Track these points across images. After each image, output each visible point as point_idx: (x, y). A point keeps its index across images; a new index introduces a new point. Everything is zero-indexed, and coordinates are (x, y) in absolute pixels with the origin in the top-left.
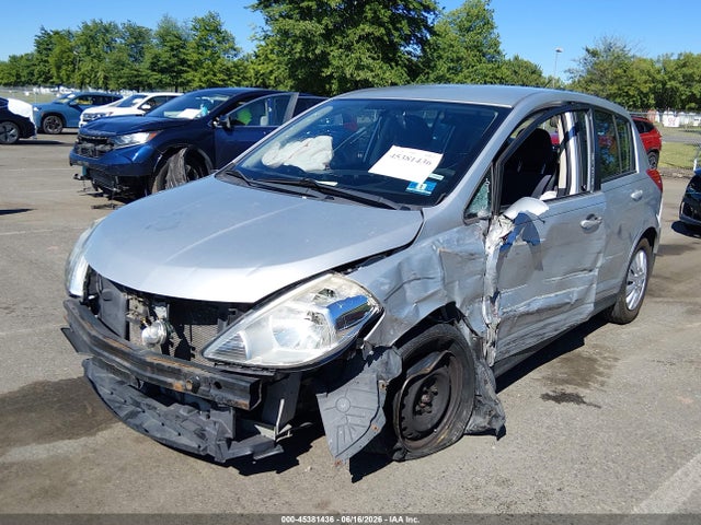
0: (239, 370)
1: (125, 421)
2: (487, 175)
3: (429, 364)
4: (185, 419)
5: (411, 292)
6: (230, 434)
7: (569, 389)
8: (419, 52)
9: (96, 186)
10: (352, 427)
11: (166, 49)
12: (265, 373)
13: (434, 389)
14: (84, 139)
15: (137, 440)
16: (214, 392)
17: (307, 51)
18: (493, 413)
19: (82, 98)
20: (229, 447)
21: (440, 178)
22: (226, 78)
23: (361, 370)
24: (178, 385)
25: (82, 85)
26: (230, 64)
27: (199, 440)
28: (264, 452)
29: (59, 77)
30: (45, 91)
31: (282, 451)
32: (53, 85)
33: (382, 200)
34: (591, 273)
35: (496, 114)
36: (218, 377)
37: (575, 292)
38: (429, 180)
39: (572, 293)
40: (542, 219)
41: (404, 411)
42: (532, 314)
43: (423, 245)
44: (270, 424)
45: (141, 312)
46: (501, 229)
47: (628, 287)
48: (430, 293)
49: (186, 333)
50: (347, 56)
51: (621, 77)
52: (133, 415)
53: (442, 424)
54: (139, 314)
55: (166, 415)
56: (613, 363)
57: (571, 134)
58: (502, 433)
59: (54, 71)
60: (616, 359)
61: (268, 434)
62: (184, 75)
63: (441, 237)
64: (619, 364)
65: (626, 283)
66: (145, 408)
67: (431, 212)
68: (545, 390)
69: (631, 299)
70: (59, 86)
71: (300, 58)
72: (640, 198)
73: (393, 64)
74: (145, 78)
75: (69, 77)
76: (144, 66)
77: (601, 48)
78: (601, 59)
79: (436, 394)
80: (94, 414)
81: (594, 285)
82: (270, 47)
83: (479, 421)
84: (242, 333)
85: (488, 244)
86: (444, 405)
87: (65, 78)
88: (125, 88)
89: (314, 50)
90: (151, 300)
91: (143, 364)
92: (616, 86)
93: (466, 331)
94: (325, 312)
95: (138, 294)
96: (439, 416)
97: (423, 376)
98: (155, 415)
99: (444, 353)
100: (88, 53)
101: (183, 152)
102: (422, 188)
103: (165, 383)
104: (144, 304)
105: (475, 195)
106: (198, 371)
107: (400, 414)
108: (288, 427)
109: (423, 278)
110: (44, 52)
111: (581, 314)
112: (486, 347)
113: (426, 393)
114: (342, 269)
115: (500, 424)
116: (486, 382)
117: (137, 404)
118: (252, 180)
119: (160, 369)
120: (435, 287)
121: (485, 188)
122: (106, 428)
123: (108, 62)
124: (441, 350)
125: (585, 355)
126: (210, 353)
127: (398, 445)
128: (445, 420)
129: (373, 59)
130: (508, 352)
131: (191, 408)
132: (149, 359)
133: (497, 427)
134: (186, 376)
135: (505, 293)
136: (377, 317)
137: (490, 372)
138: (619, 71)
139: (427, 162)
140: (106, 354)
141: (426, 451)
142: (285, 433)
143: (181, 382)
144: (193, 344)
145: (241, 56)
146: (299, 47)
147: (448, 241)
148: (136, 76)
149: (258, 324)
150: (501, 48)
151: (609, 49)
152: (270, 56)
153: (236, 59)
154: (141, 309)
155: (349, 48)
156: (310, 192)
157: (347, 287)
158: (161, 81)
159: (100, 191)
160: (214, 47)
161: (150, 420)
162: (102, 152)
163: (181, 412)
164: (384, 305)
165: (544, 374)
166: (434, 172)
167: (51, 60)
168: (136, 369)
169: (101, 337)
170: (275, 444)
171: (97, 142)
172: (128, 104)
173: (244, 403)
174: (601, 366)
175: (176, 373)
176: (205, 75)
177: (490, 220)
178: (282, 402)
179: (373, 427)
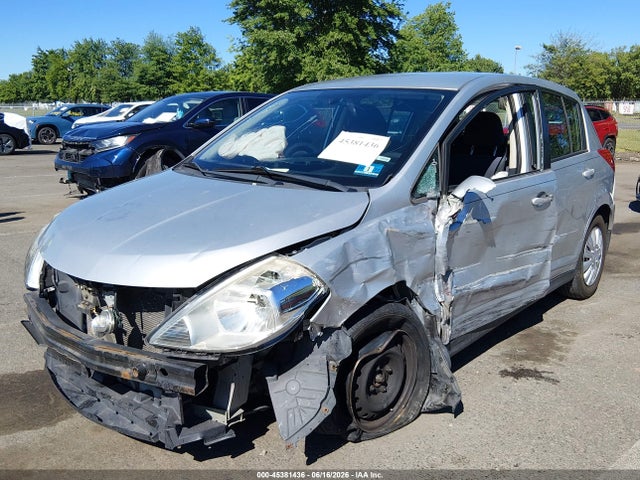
0: (183, 356)
1: (80, 410)
2: (434, 155)
3: (381, 344)
4: (139, 407)
5: (358, 272)
6: (179, 421)
7: (528, 365)
8: (386, 55)
9: (81, 189)
10: (301, 409)
11: (153, 62)
12: (211, 358)
13: (388, 368)
14: (67, 145)
15: (95, 429)
16: (160, 378)
17: (281, 58)
18: (449, 391)
19: (73, 110)
20: (179, 433)
21: (387, 159)
22: (209, 87)
23: (310, 351)
24: (127, 373)
25: (76, 99)
26: (212, 75)
27: (150, 427)
28: (215, 437)
29: (55, 93)
30: (43, 106)
31: (234, 435)
32: (50, 100)
33: (329, 183)
34: (546, 250)
35: (443, 97)
36: (164, 363)
37: (530, 269)
38: (376, 162)
39: (527, 270)
40: (491, 197)
41: (357, 391)
42: (486, 291)
43: (370, 225)
44: (221, 409)
45: (91, 301)
46: (450, 208)
47: (585, 263)
48: (377, 272)
49: (138, 321)
50: (318, 62)
51: (577, 70)
52: (89, 404)
53: (399, 403)
54: (90, 304)
55: (120, 403)
56: (572, 338)
57: (519, 115)
58: (459, 410)
59: (50, 87)
60: (575, 334)
61: (219, 418)
62: (171, 86)
63: (388, 217)
64: (578, 338)
65: (582, 259)
66: (100, 397)
67: (377, 193)
68: (503, 367)
69: (589, 275)
70: (55, 101)
71: (275, 65)
72: (592, 176)
73: (362, 67)
74: (134, 90)
75: (64, 92)
76: (132, 80)
77: (557, 44)
78: (558, 54)
79: (391, 373)
80: (57, 404)
81: (549, 262)
82: (247, 57)
83: (435, 399)
84: (186, 319)
85: (437, 223)
86: (399, 384)
87: (60, 93)
88: (116, 100)
89: (287, 57)
90: (100, 289)
91: (92, 353)
92: (573, 79)
93: (419, 310)
94: (269, 294)
95: (88, 284)
96: (395, 395)
97: (375, 355)
98: (110, 402)
99: (396, 332)
100: (81, 70)
101: (160, 152)
102: (369, 171)
103: (113, 371)
104: (94, 294)
105: (422, 175)
106: (144, 359)
107: (353, 394)
108: (241, 411)
109: (370, 258)
110: (42, 70)
111: (536, 290)
112: (440, 325)
113: (380, 372)
114: (286, 251)
115: (457, 401)
116: (441, 360)
117: (93, 393)
118: (207, 171)
119: (108, 357)
120: (383, 266)
121: (432, 169)
122: (66, 418)
123: (99, 77)
124: (393, 329)
125: (544, 330)
126: (155, 340)
127: (353, 425)
128: (401, 400)
129: (343, 63)
130: (464, 329)
131: (144, 395)
132: (97, 348)
133: (453, 404)
134: (133, 363)
135: (458, 271)
136: (323, 298)
137: (445, 350)
138: (576, 65)
139: (375, 146)
140: (59, 345)
141: (382, 430)
142: (238, 418)
143: (129, 370)
144: (144, 331)
145: (222, 66)
146: (274, 55)
147: (395, 221)
148: (126, 89)
149: (202, 308)
150: (463, 48)
151: (565, 44)
152: (248, 65)
153: (217, 69)
154: (91, 298)
155: (319, 54)
156: (261, 178)
157: (291, 269)
158: (149, 93)
159: (85, 193)
160: (196, 59)
161: (105, 409)
162: (84, 157)
163: (135, 400)
164: (330, 286)
165: (503, 350)
166: (381, 155)
167: (47, 77)
168: (85, 358)
169: (53, 328)
170: (227, 429)
171: (79, 147)
172: (116, 113)
173: (190, 388)
174: (558, 341)
175: (123, 361)
176: (189, 85)
177: (439, 199)
178: (233, 386)
179: (323, 408)
